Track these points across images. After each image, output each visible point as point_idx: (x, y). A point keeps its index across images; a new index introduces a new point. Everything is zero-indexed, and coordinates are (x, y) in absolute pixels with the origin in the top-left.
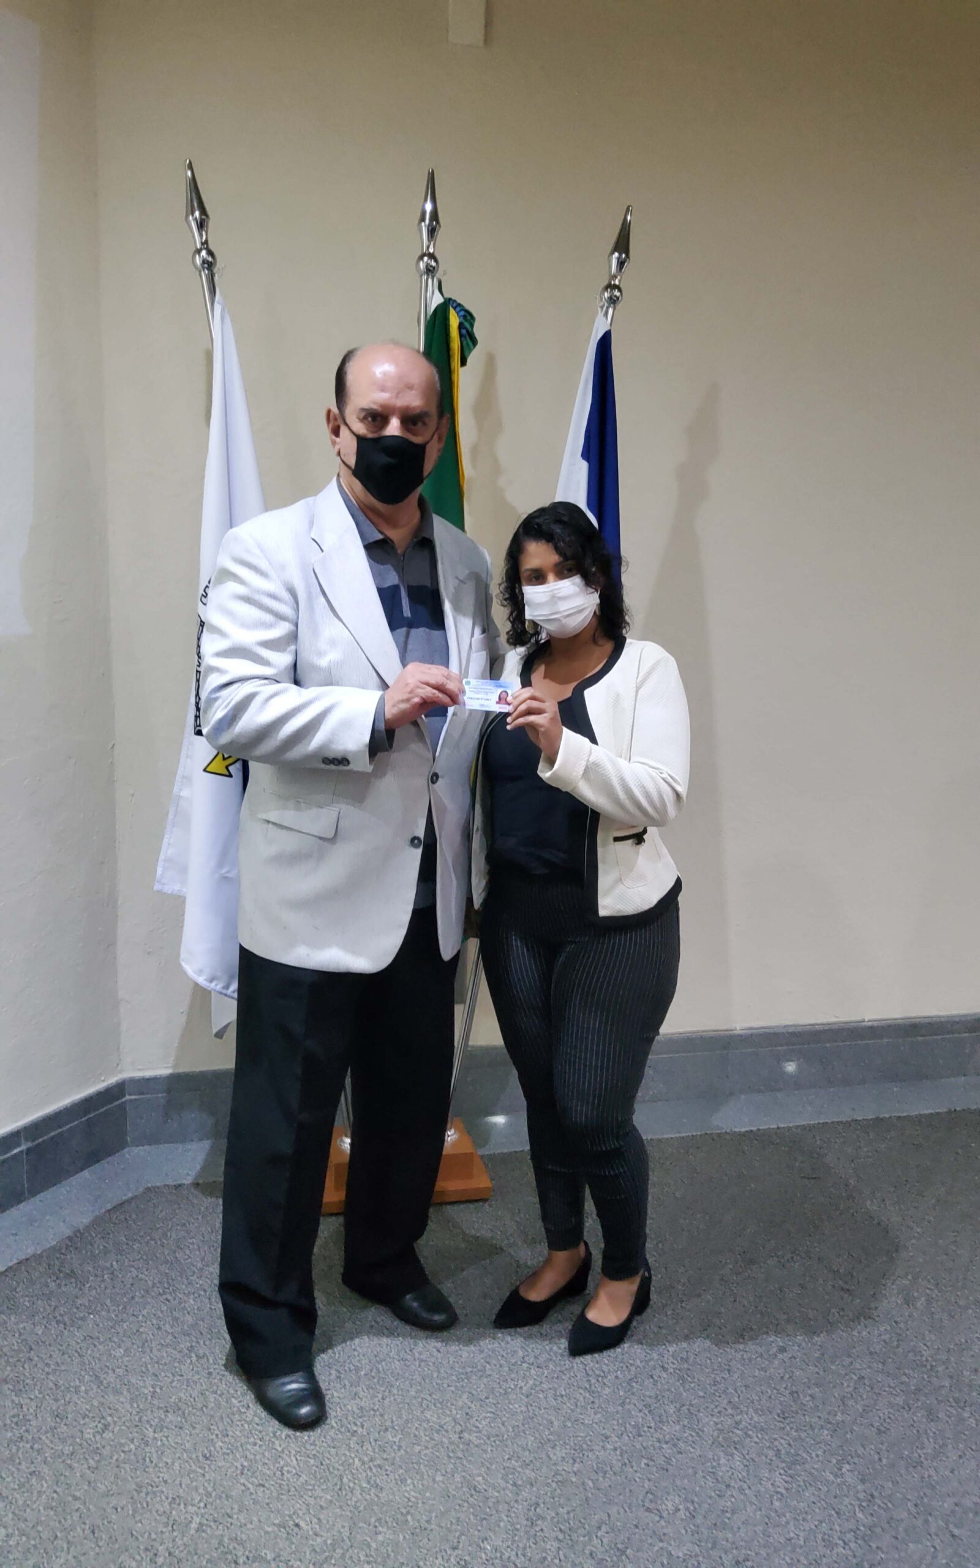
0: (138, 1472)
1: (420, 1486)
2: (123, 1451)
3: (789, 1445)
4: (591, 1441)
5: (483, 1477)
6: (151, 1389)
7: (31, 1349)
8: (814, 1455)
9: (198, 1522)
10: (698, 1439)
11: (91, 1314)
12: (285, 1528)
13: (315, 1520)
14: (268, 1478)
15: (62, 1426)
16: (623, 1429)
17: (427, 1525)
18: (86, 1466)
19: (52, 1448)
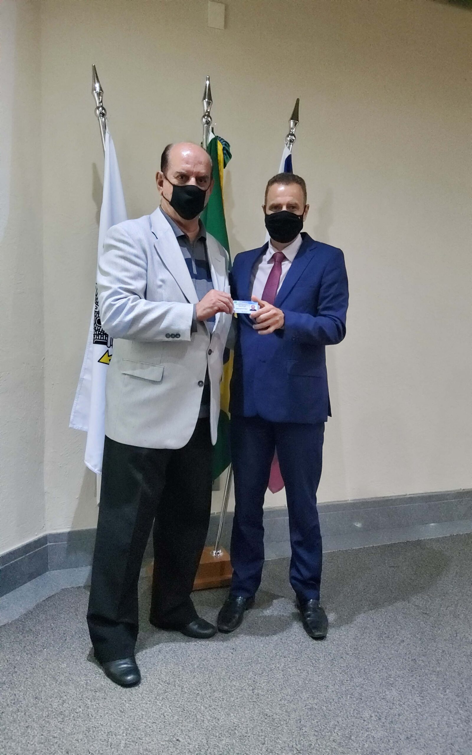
0: (86, 722)
1: (238, 716)
2: (77, 713)
3: (418, 683)
4: (320, 689)
5: (270, 710)
6: (86, 682)
7: (15, 667)
8: (431, 687)
9: (124, 743)
10: (372, 683)
11: (45, 649)
12: (172, 742)
13: (187, 737)
14: (156, 718)
15: (40, 703)
16: (334, 682)
17: (246, 735)
18: (56, 721)
19: (36, 714)
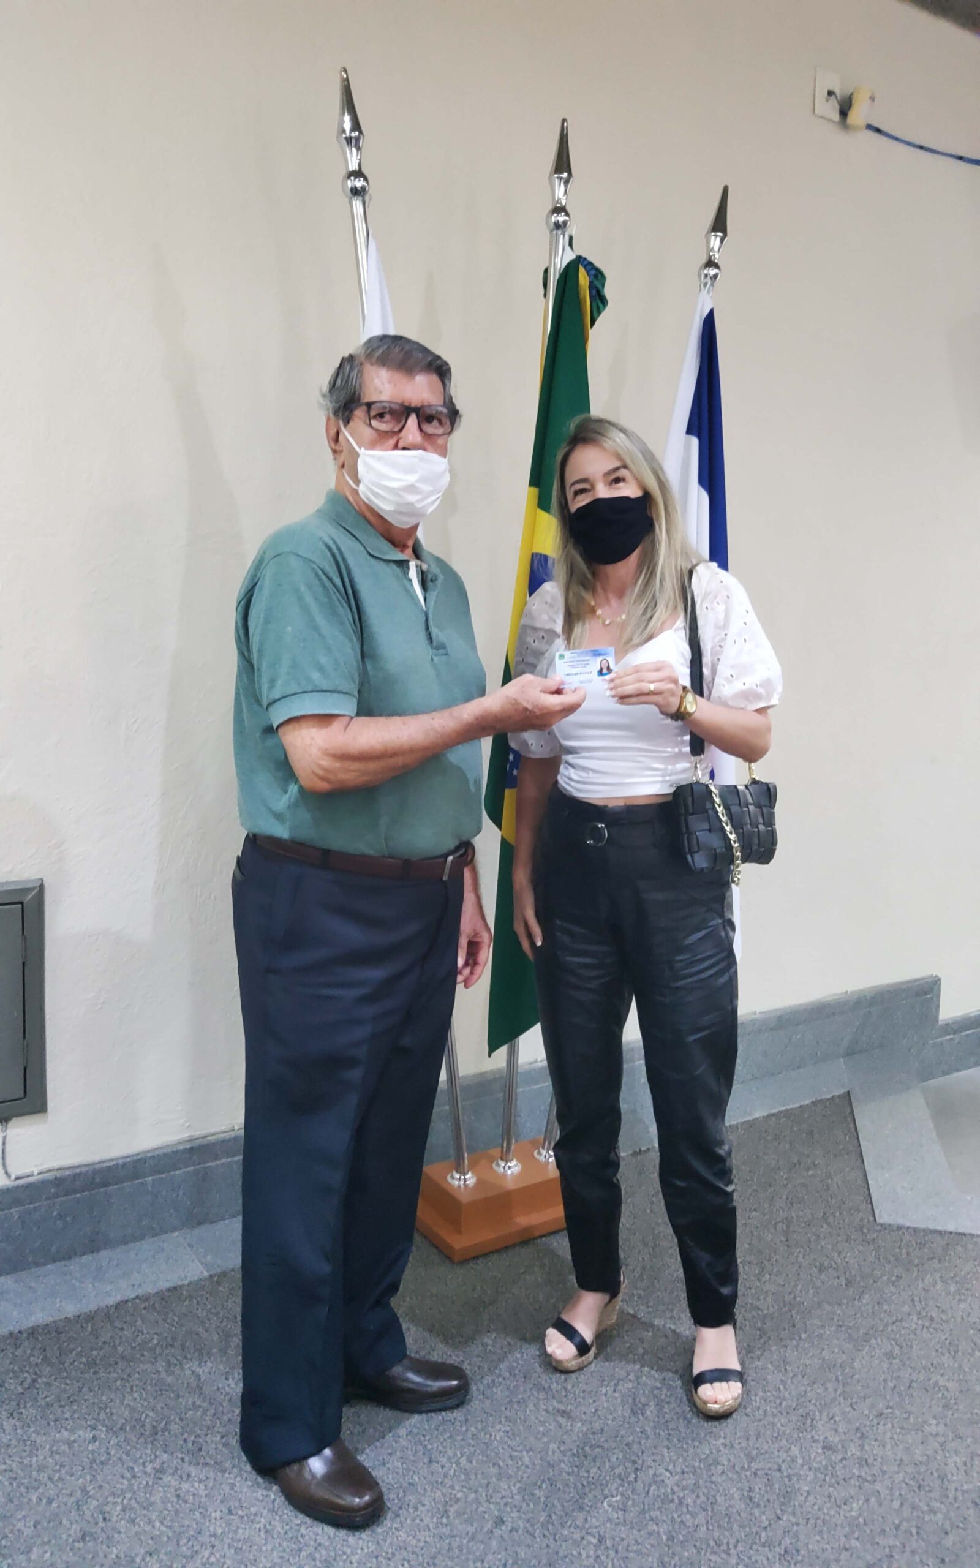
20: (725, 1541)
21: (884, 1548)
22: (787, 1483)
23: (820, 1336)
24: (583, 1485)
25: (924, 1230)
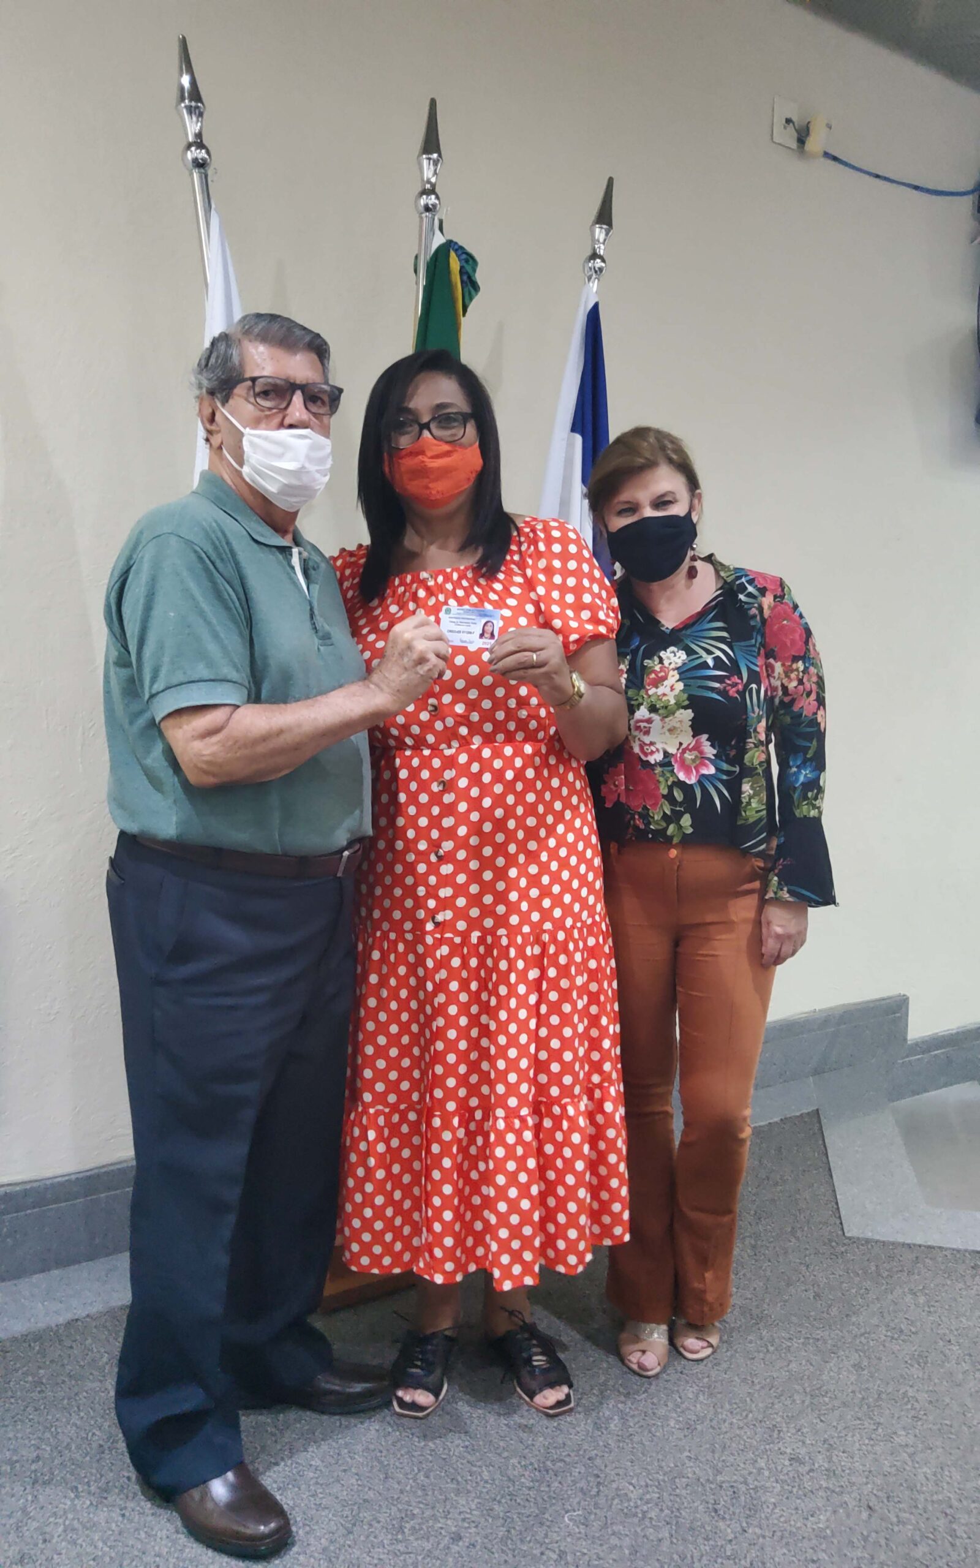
20: (689, 1556)
21: (852, 1559)
22: (754, 1496)
23: (788, 1348)
24: (543, 1499)
25: (893, 1244)
